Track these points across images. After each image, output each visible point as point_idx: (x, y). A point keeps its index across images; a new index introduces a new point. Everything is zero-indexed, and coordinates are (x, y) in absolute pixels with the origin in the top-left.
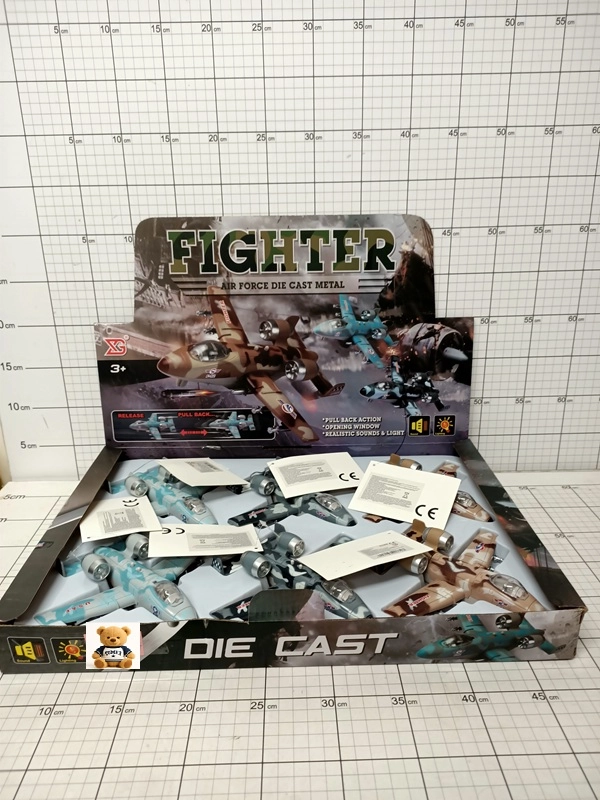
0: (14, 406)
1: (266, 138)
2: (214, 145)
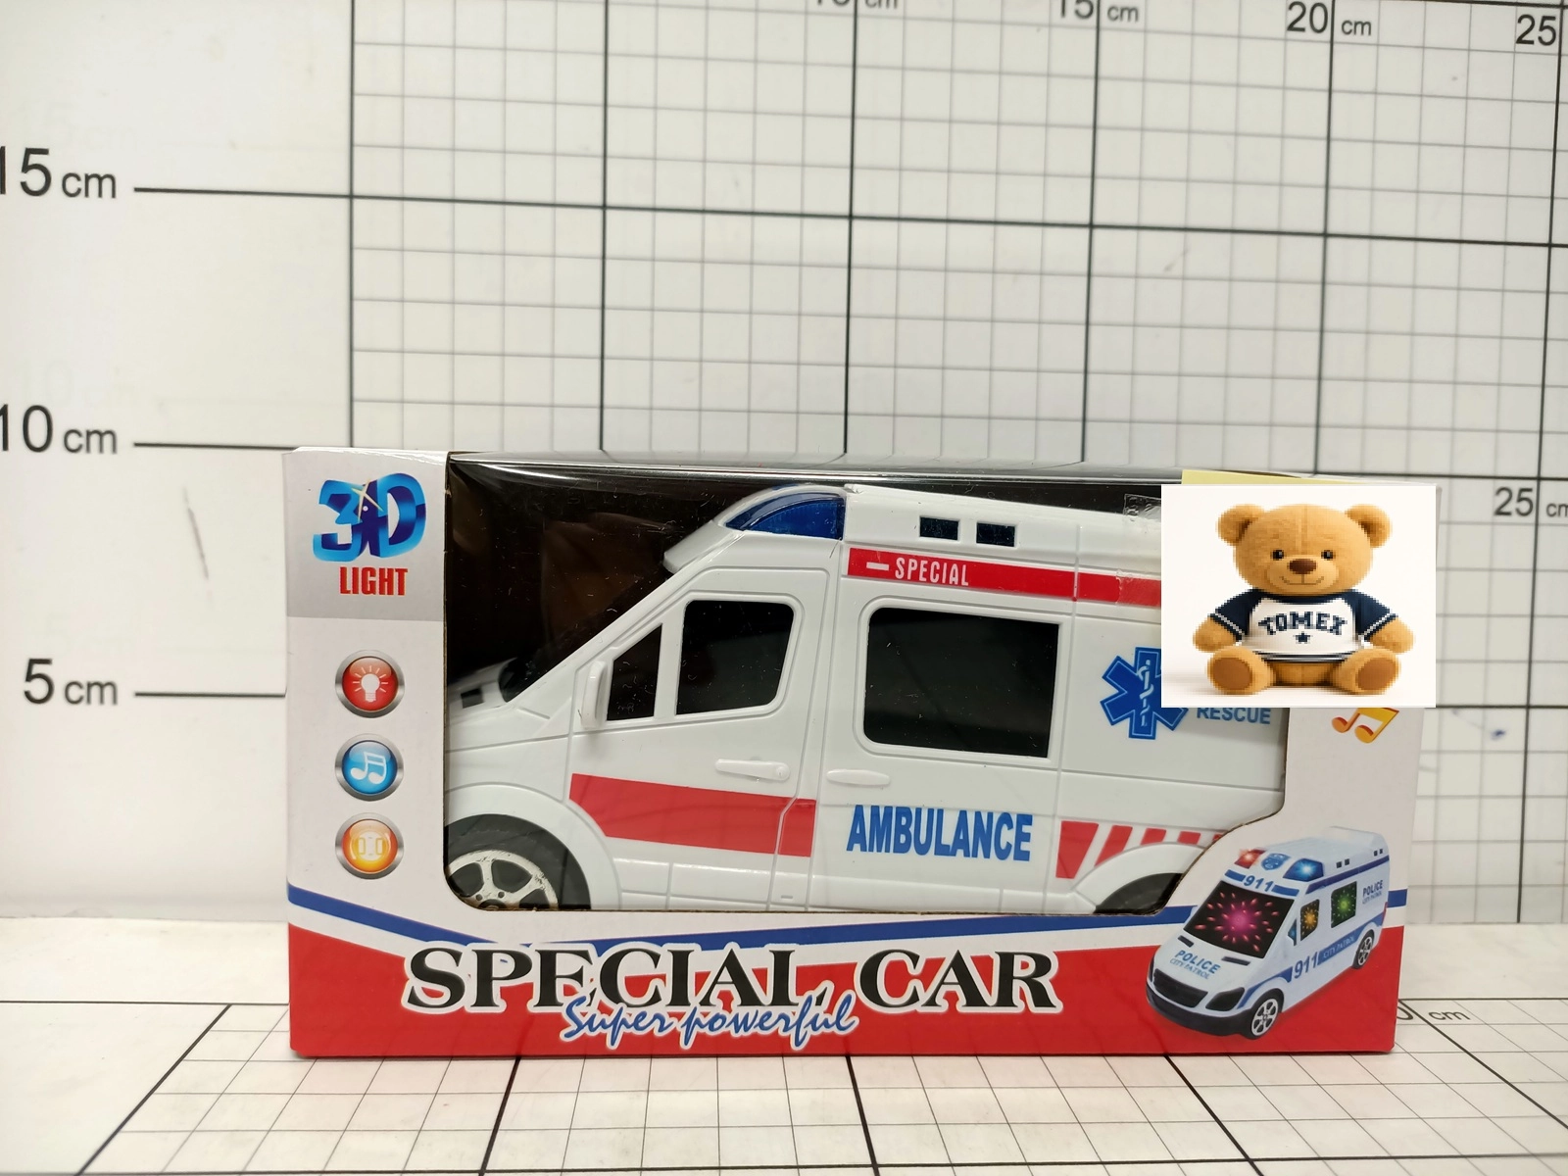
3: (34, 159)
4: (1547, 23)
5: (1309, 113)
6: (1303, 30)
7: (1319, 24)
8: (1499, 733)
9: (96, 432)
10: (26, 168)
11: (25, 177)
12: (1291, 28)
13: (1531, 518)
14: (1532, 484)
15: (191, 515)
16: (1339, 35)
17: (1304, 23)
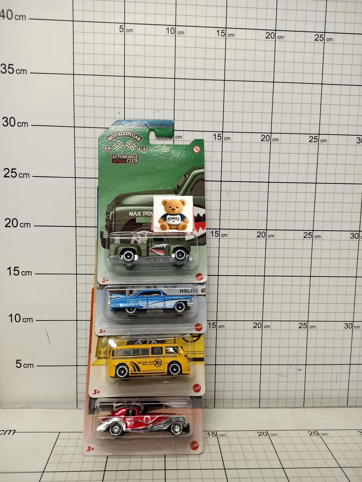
0: (15, 318)
1: (324, 39)
2: (270, 43)
3: (16, 269)
4: (310, 234)
5: (262, 253)
6: (260, 237)
7: (263, 236)
8: (300, 370)
9: (29, 318)
10: (15, 270)
11: (14, 272)
12: (258, 237)
13: (307, 328)
14: (307, 322)
15: (47, 333)
16: (267, 238)
17: (261, 236)
